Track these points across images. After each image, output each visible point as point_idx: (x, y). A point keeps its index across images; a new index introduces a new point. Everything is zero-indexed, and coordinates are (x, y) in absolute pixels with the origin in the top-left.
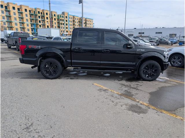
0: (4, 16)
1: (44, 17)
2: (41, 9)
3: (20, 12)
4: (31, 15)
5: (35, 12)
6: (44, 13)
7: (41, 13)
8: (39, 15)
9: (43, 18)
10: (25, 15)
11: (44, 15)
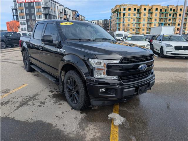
0: (135, 18)
1: (177, 14)
2: (175, 6)
3: (150, 13)
4: (161, 14)
5: (166, 10)
6: (177, 9)
7: (174, 10)
8: (170, 12)
9: (175, 15)
10: (155, 14)
11: (177, 12)
